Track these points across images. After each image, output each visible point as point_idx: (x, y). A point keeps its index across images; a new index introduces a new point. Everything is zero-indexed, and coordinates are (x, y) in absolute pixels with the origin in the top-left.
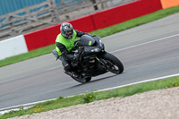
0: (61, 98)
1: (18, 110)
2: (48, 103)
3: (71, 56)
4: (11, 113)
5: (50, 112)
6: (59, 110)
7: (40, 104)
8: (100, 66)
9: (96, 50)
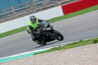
0: (81, 41)
1: (58, 47)
3: (36, 32)
4: (54, 48)
8: (51, 37)
9: (49, 29)
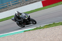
0: (54, 23)
2: (50, 25)
4: (37, 28)
5: (50, 28)
6: (53, 27)
7: (47, 25)
